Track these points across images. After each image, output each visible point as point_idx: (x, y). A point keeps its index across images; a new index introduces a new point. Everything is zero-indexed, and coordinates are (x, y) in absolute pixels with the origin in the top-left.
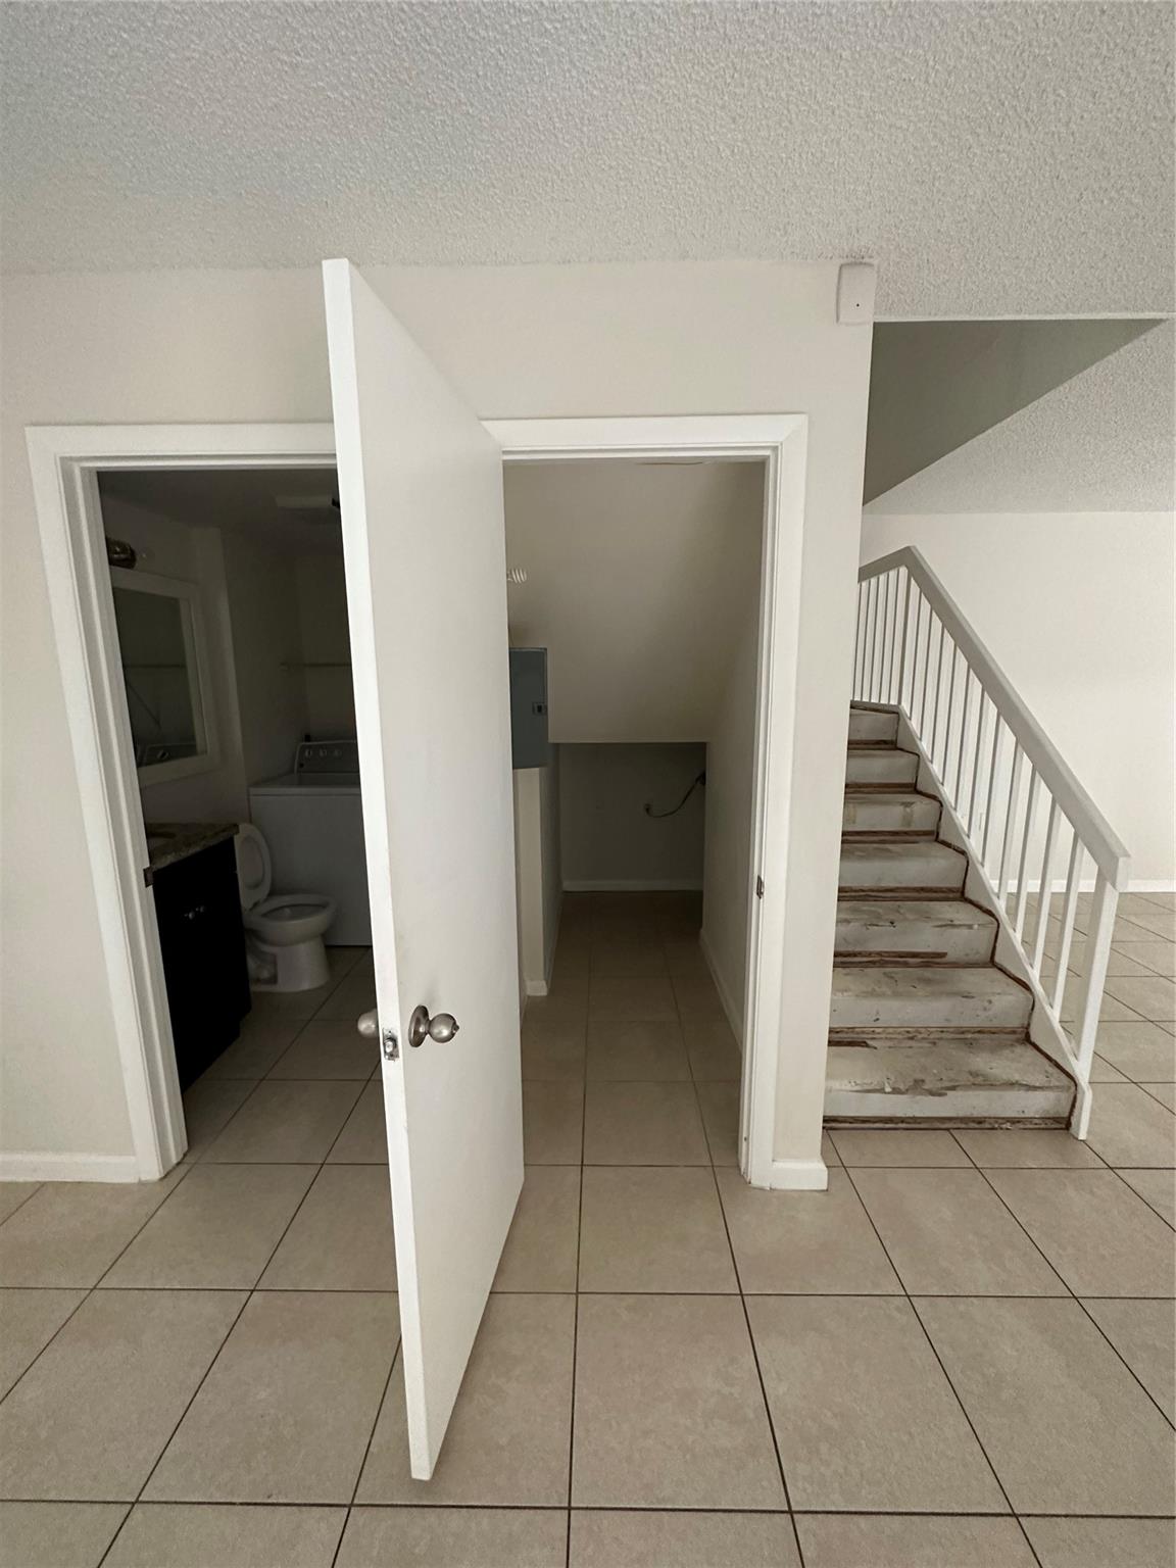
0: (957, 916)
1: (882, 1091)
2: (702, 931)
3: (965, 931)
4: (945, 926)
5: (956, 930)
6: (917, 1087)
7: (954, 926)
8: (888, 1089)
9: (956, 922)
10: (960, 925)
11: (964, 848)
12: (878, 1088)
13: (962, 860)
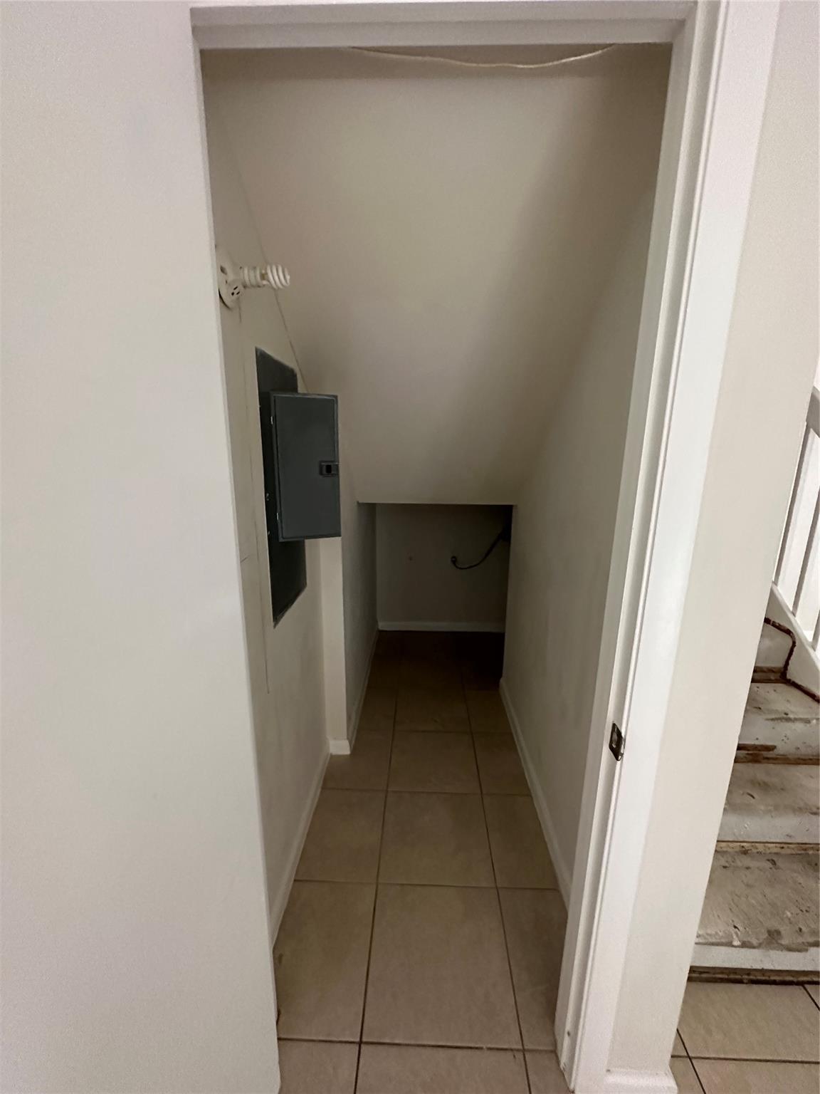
0: (793, 709)
1: (730, 944)
2: (502, 681)
3: (799, 727)
4: (777, 719)
5: (790, 724)
6: (773, 939)
7: (789, 720)
8: (736, 943)
9: (791, 716)
10: (796, 720)
11: (788, 626)
12: (723, 940)
13: (786, 642)
